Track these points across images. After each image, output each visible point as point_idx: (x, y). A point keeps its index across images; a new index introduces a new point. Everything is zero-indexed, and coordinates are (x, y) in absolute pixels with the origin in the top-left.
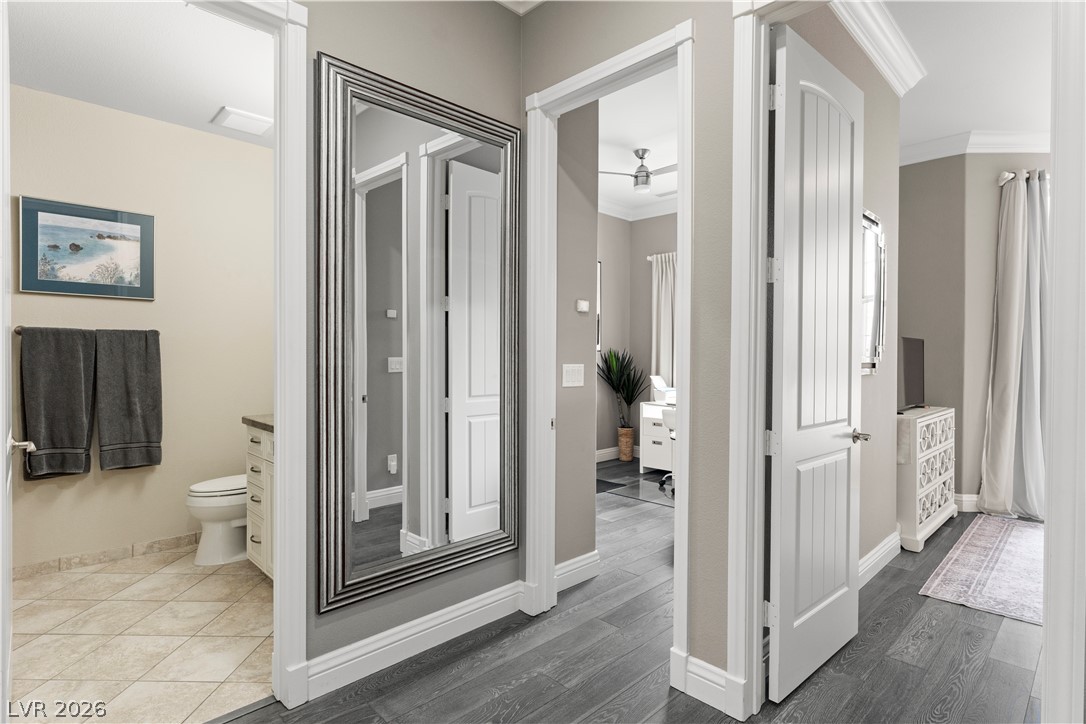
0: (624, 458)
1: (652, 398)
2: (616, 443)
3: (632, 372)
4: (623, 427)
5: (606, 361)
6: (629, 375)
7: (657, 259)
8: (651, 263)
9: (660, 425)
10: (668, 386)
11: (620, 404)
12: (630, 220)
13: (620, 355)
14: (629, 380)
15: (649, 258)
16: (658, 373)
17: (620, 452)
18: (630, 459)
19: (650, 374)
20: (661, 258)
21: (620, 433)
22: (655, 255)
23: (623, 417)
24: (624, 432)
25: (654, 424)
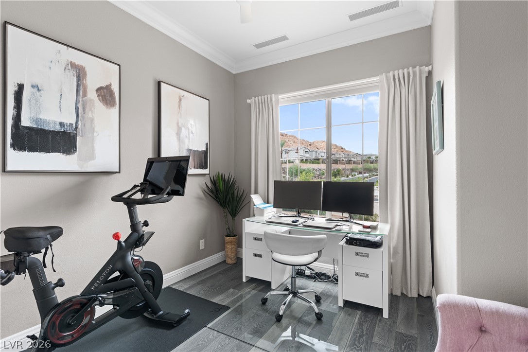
0: (229, 261)
1: (252, 214)
2: (223, 248)
3: (236, 191)
4: (228, 236)
5: (214, 182)
6: (233, 194)
7: (255, 100)
8: (250, 105)
9: (260, 240)
10: (265, 202)
11: (226, 217)
12: (234, 73)
13: (226, 177)
14: (233, 198)
15: (248, 101)
16: (256, 192)
17: (226, 256)
18: (235, 262)
19: (250, 194)
20: (258, 100)
21: (226, 241)
22: (253, 98)
23: (229, 228)
24: (229, 240)
25: (255, 239)
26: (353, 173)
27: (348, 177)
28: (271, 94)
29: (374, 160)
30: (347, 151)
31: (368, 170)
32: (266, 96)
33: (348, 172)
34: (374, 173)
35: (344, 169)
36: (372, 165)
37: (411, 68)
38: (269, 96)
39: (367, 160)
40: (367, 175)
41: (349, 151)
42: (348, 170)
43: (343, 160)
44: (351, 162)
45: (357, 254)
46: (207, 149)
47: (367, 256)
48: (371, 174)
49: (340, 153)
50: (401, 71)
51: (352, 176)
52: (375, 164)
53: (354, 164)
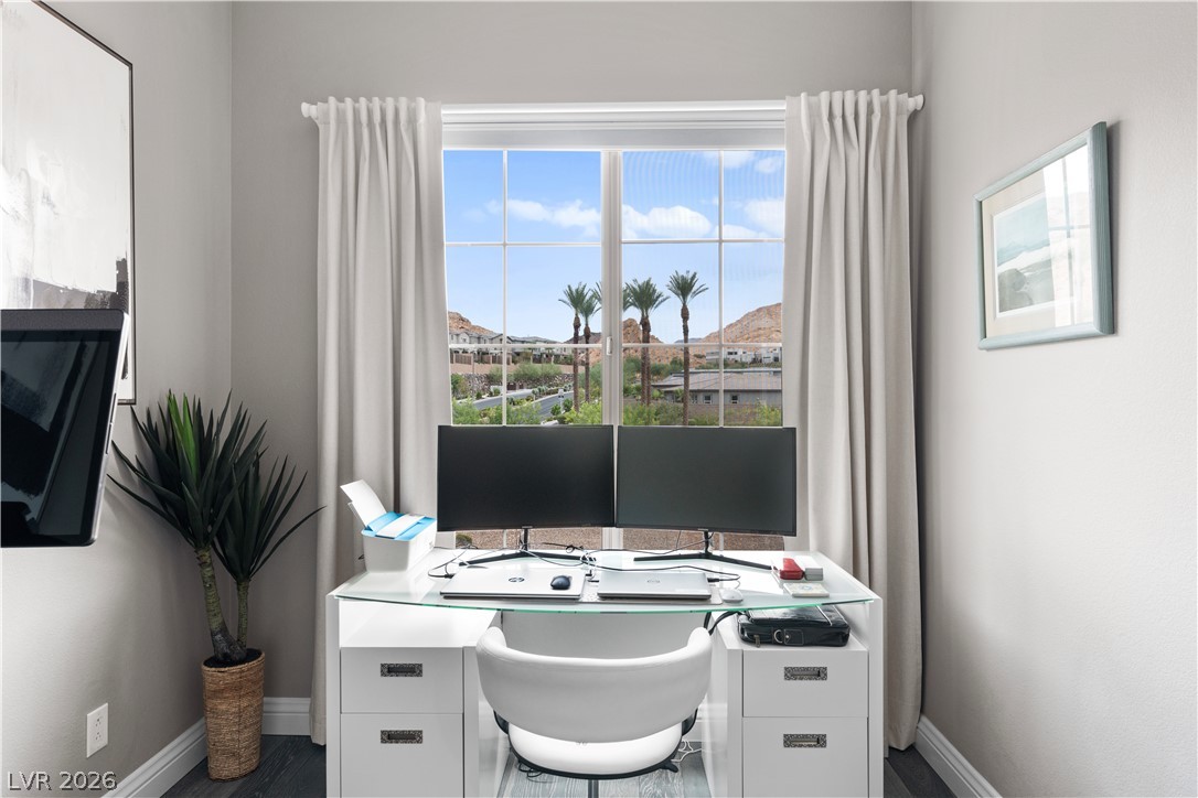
0: (225, 767)
7: (339, 111)
8: (314, 127)
9: (412, 670)
10: (387, 510)
15: (307, 109)
17: (211, 748)
18: (253, 763)
20: (356, 113)
21: (213, 687)
22: (332, 100)
23: (224, 630)
24: (229, 679)
25: (391, 670)
26: (492, 388)
27: (479, 397)
28: (412, 98)
29: (542, 354)
30: (474, 327)
31: (530, 378)
32: (390, 101)
33: (477, 385)
34: (543, 387)
35: (469, 377)
36: (538, 366)
37: (876, 92)
38: (403, 102)
39: (527, 354)
40: (527, 391)
41: (479, 328)
42: (479, 378)
43: (465, 352)
44: (485, 357)
45: (793, 674)
46: (122, 285)
47: (819, 674)
48: (536, 390)
49: (458, 332)
50: (863, 94)
51: (491, 395)
52: (545, 365)
53: (494, 362)
